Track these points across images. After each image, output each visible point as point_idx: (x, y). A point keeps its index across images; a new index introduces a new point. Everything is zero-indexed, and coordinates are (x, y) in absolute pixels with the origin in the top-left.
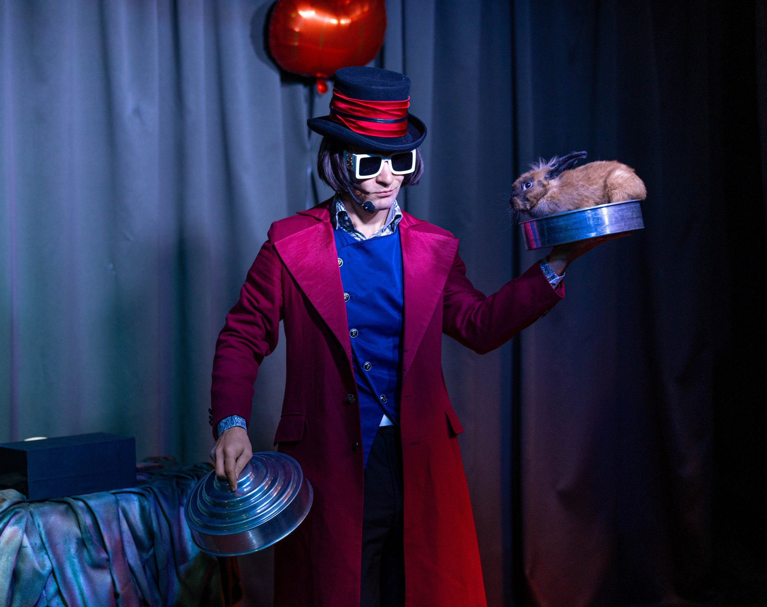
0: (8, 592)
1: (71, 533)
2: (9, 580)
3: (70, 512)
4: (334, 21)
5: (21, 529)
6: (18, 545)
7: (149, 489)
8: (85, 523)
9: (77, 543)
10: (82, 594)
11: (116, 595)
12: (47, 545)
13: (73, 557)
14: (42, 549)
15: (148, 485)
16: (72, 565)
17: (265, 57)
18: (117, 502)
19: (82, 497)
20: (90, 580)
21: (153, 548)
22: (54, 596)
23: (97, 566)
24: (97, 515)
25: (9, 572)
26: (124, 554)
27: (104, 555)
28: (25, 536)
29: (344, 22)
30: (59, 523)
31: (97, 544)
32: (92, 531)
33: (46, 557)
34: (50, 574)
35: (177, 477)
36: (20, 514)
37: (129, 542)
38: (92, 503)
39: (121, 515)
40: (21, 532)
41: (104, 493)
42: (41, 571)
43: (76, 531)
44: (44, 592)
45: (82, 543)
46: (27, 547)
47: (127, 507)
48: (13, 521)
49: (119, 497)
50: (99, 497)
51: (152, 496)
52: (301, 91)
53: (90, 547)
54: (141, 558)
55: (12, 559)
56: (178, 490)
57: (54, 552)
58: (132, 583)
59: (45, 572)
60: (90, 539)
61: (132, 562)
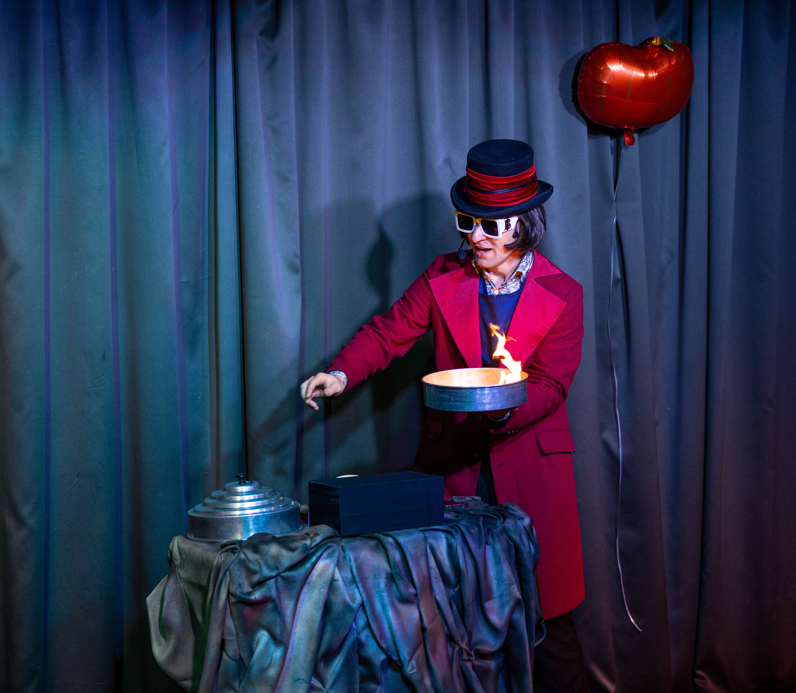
0: (320, 624)
1: (381, 567)
2: (320, 612)
3: (380, 548)
4: (642, 75)
5: (333, 563)
6: (330, 579)
7: (456, 528)
8: (394, 558)
9: (386, 578)
10: (390, 628)
11: (423, 629)
12: (357, 580)
13: (383, 592)
14: (353, 583)
15: (455, 524)
16: (381, 598)
17: (574, 109)
18: (425, 538)
19: (392, 533)
20: (398, 614)
21: (459, 585)
22: (363, 629)
23: (405, 600)
24: (405, 551)
25: (321, 604)
26: (431, 590)
27: (412, 590)
28: (337, 570)
29: (652, 75)
30: (369, 557)
31: (405, 578)
32: (401, 566)
33: (356, 590)
34: (360, 606)
35: (483, 516)
36: (333, 549)
37: (436, 578)
38: (401, 539)
39: (429, 552)
40: (332, 566)
41: (413, 530)
42: (351, 604)
43: (386, 566)
44: (354, 624)
45: (391, 578)
46: (338, 580)
47: (435, 545)
48: (325, 554)
49: (427, 534)
50: (407, 534)
51: (459, 534)
52: (608, 142)
53: (399, 582)
54: (447, 594)
55: (324, 591)
56: (484, 529)
57: (364, 586)
58: (439, 618)
59: (355, 605)
60: (399, 574)
61: (439, 598)
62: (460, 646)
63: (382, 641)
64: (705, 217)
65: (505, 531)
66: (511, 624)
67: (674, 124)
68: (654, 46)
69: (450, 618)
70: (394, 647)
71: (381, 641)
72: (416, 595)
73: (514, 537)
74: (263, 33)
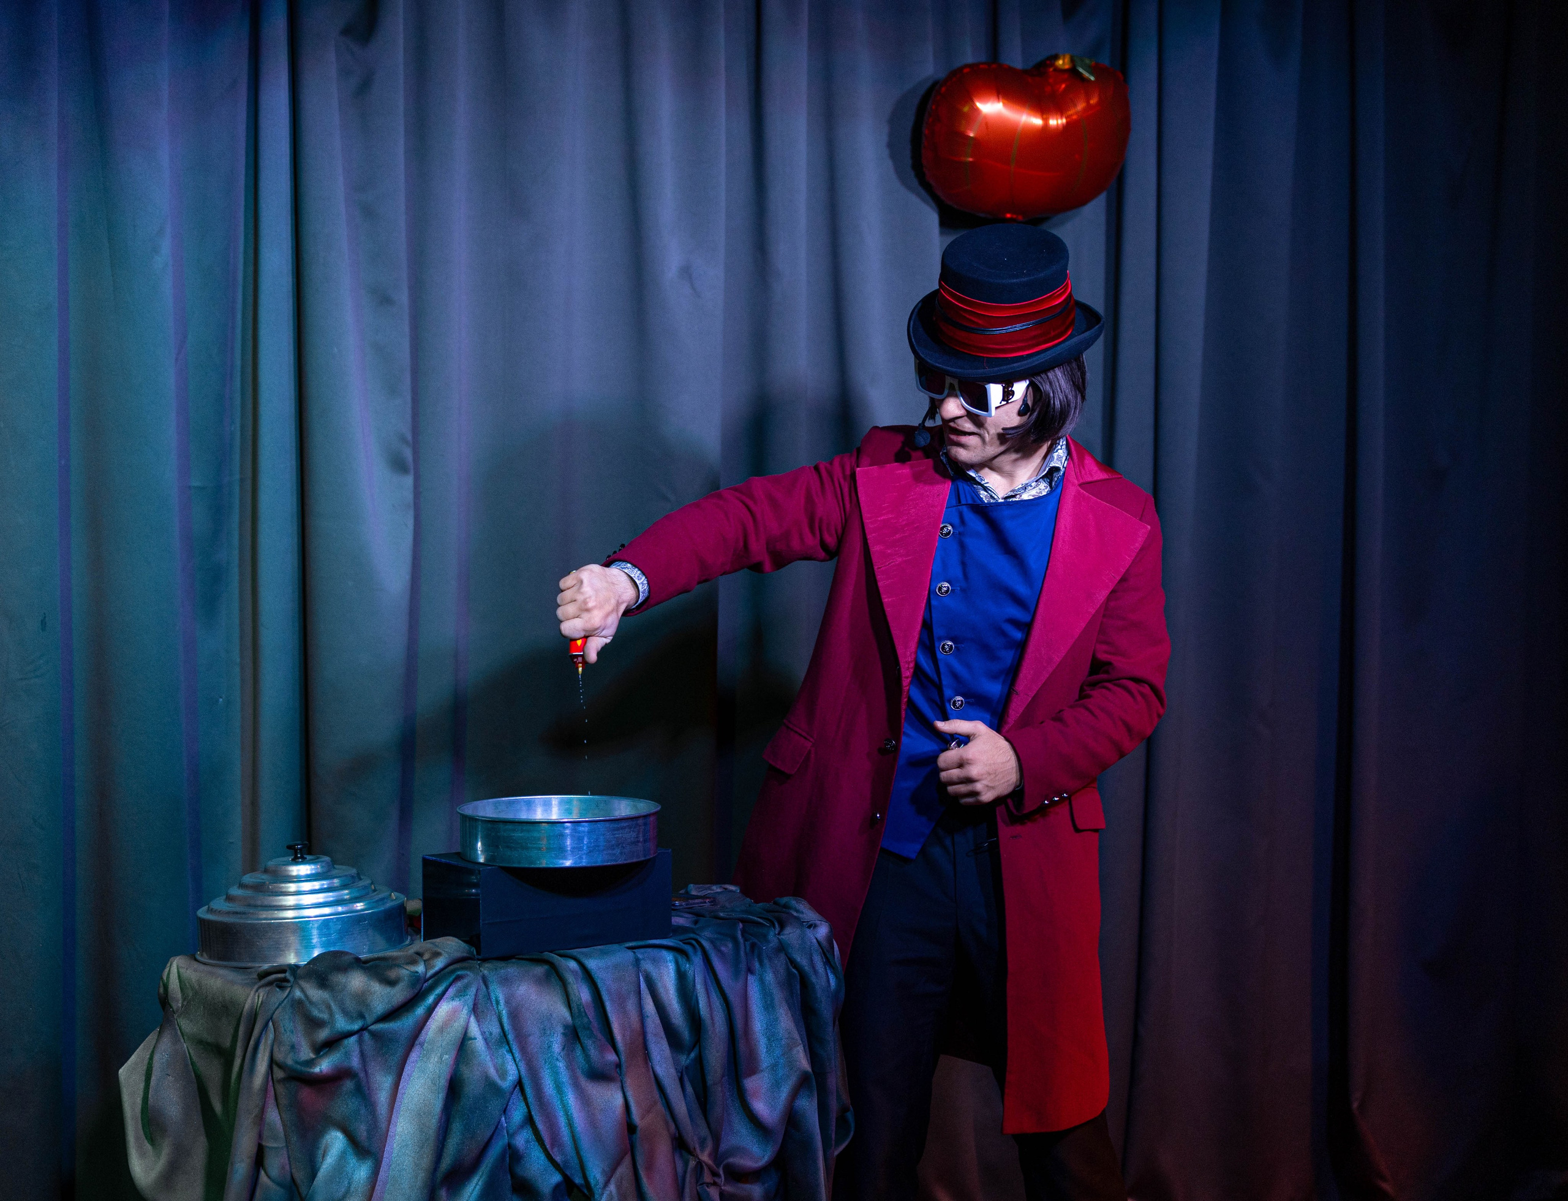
0: (440, 1118)
1: (554, 1016)
2: (442, 1096)
3: (554, 979)
4: (1037, 121)
5: (466, 1007)
6: (460, 1035)
7: (694, 942)
8: (580, 999)
9: (564, 1034)
10: (570, 1125)
11: (631, 1128)
12: (510, 1037)
13: (557, 1059)
14: (502, 1043)
15: (692, 935)
16: (555, 1073)
17: (915, 182)
18: (637, 961)
19: (575, 952)
20: (584, 1099)
21: (697, 1047)
22: (522, 1127)
23: (598, 1075)
24: (600, 984)
25: (443, 1082)
26: (647, 1057)
27: (611, 1057)
28: (473, 1019)
29: (1054, 122)
30: (534, 997)
31: (599, 1036)
32: (591, 1014)
33: (509, 1057)
34: (516, 1086)
35: (743, 921)
36: (466, 981)
37: (655, 1034)
38: (592, 964)
39: (643, 985)
40: (465, 1011)
41: (615, 946)
42: (499, 1082)
43: (563, 1012)
44: (503, 1118)
45: (573, 1035)
46: (475, 1039)
47: (654, 974)
48: (451, 991)
49: (640, 954)
50: (604, 953)
51: (699, 953)
53: (588, 1043)
54: (676, 1063)
55: (449, 1058)
56: (745, 946)
57: (523, 1050)
58: (660, 1107)
59: (507, 1084)
60: (587, 1028)
61: (660, 1070)
62: (699, 1159)
63: (556, 1149)
64: (1150, 379)
65: (782, 948)
66: (792, 1118)
67: (1094, 211)
68: (1058, 70)
69: (681, 1108)
70: (576, 1161)
71: (552, 1149)
72: (619, 1066)
73: (799, 959)
74: (346, 32)
